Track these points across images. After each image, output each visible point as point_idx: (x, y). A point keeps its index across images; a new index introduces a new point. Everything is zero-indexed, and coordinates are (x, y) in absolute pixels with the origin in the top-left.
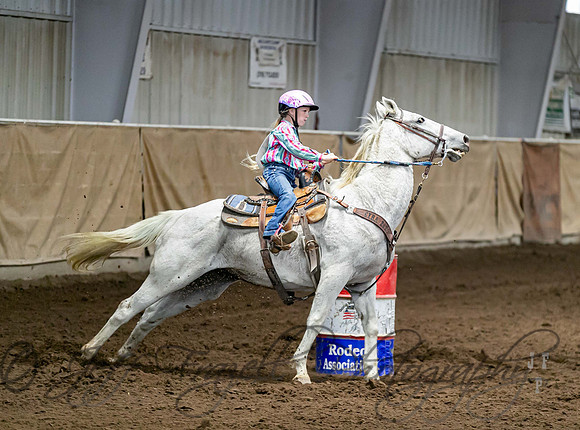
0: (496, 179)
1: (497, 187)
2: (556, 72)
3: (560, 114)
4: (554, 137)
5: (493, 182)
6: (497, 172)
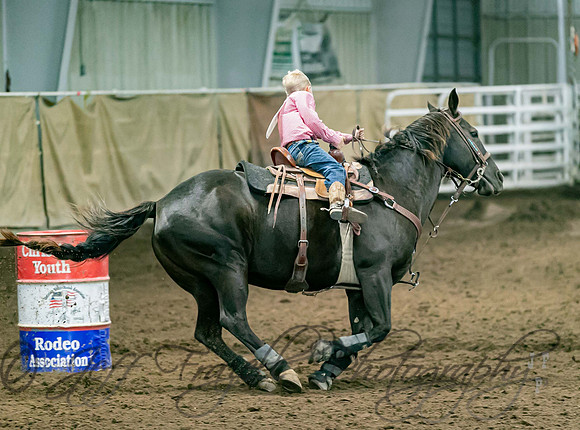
0: (219, 137)
1: (220, 146)
2: (282, 10)
3: (288, 58)
5: (215, 141)
6: (219, 128)
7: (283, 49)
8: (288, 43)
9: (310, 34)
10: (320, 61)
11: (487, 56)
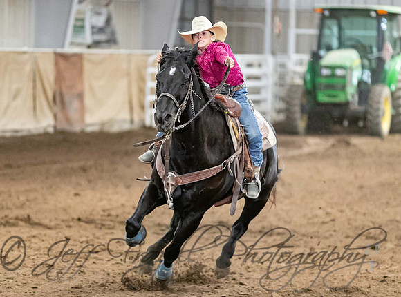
0: (34, 81)
1: (34, 87)
3: (82, 30)
4: (78, 48)
5: (31, 83)
7: (79, 23)
8: (83, 20)
9: (98, 14)
10: (104, 32)
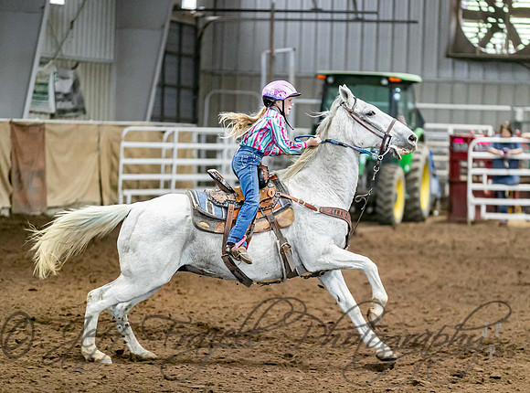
2: (42, 58)
4: (40, 118)
7: (41, 89)
8: (46, 85)
9: (63, 78)
10: (70, 100)
11: (204, 103)
